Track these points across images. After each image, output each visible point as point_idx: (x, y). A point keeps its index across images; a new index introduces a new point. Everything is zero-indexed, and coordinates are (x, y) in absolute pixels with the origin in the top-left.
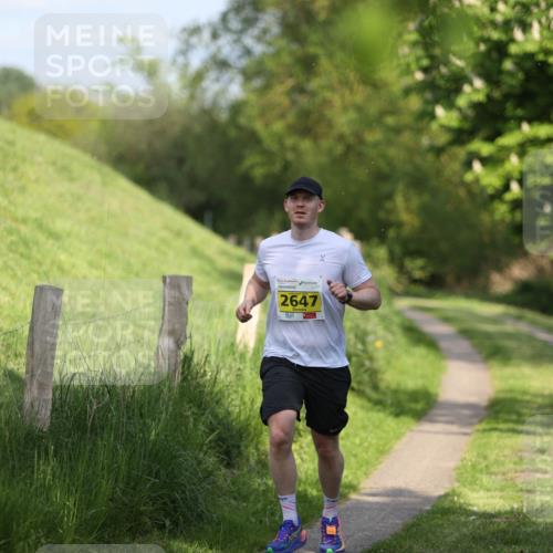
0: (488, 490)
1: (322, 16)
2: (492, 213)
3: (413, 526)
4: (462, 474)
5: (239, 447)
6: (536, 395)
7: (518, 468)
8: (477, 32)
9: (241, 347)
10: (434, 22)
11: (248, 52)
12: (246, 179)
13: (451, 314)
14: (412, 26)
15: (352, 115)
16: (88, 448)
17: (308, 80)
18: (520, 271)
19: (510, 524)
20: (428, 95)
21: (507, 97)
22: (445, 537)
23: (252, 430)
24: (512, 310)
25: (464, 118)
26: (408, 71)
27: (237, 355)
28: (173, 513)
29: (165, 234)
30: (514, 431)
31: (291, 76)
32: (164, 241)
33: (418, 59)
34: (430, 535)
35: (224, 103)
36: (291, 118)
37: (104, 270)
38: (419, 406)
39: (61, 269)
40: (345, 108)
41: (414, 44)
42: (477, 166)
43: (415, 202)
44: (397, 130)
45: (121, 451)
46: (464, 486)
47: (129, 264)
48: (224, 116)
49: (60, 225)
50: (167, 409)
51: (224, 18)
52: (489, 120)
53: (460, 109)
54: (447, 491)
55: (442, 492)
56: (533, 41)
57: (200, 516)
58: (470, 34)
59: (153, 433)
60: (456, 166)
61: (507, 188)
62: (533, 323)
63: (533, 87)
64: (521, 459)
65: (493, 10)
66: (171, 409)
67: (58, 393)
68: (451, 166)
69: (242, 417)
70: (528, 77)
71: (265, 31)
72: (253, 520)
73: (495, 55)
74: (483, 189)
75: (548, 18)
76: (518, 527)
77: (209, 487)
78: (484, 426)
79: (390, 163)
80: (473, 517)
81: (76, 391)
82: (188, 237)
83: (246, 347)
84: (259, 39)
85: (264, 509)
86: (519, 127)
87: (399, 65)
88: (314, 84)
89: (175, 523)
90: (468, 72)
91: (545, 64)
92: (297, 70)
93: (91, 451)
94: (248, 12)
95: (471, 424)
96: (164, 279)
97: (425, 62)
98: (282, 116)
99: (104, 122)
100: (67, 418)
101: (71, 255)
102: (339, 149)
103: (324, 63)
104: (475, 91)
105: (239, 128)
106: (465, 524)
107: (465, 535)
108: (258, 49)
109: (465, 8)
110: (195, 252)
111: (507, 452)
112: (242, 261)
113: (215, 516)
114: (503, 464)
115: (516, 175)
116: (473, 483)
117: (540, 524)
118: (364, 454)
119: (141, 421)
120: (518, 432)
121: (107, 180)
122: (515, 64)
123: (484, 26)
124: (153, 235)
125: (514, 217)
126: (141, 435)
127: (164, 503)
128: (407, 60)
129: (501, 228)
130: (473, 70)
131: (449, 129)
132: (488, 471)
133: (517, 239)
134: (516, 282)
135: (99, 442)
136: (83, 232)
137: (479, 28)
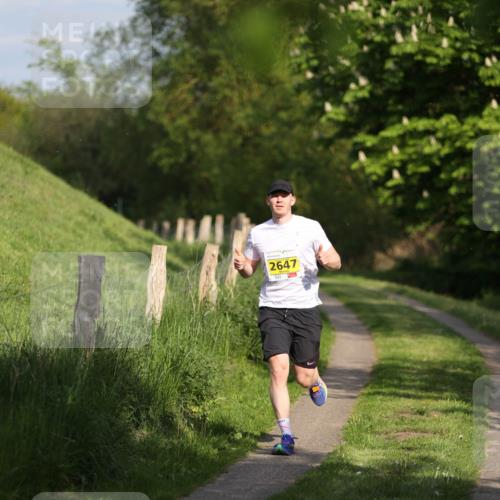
0: (373, 448)
1: (222, 22)
2: (376, 198)
3: (305, 480)
4: (348, 433)
5: (148, 409)
6: (416, 363)
7: (400, 428)
8: (362, 35)
9: (150, 319)
10: (323, 26)
11: (156, 54)
12: (155, 169)
13: (339, 289)
14: (302, 30)
15: (249, 110)
16: (11, 412)
17: (210, 80)
18: (400, 251)
19: (392, 478)
20: (318, 93)
21: (389, 93)
22: (334, 490)
23: (160, 394)
24: (394, 286)
25: (350, 112)
26: (299, 71)
28: (88, 470)
29: (80, 218)
30: (396, 395)
31: (195, 75)
32: (79, 224)
33: (308, 60)
34: (320, 488)
36: (194, 113)
37: (25, 250)
40: (242, 104)
41: (304, 47)
42: (362, 156)
44: (290, 124)
45: (41, 416)
46: (351, 444)
47: (49, 246)
48: (134, 113)
50: (82, 376)
52: (372, 115)
53: (346, 104)
54: (335, 449)
55: (331, 450)
56: (413, 43)
57: (113, 473)
58: (354, 37)
59: (70, 398)
60: (344, 157)
61: (389, 176)
62: (412, 297)
63: (412, 84)
64: (402, 419)
65: (376, 15)
66: (85, 375)
68: (340, 156)
69: (151, 383)
70: (408, 75)
71: (170, 36)
72: (162, 476)
73: (377, 56)
74: (368, 176)
75: (425, 22)
76: (400, 481)
77: (121, 446)
78: (368, 390)
79: (283, 154)
82: (102, 221)
83: (153, 319)
84: (164, 43)
85: (171, 466)
86: (400, 121)
87: (290, 65)
88: (215, 83)
89: (90, 479)
90: (353, 70)
91: (421, 64)
92: (199, 70)
93: (14, 414)
94: (156, 17)
95: (357, 389)
97: (315, 63)
98: (187, 111)
99: (25, 117)
102: (239, 141)
103: (224, 62)
104: (360, 88)
105: (148, 122)
106: (352, 479)
107: (352, 489)
108: (165, 50)
109: (349, 13)
110: (108, 234)
111: (389, 413)
112: (151, 242)
113: (126, 472)
114: (386, 423)
115: (397, 164)
116: (359, 442)
117: (419, 479)
118: (261, 416)
119: (59, 387)
120: (400, 396)
121: (29, 170)
122: (396, 63)
123: (366, 29)
124: (70, 219)
125: (395, 201)
126: (59, 400)
127: (80, 461)
128: (299, 60)
129: (384, 211)
130: (358, 69)
131: (337, 123)
132: (372, 430)
133: (399, 222)
134: (397, 259)
135: (21, 407)
136: (7, 217)
137: (363, 31)
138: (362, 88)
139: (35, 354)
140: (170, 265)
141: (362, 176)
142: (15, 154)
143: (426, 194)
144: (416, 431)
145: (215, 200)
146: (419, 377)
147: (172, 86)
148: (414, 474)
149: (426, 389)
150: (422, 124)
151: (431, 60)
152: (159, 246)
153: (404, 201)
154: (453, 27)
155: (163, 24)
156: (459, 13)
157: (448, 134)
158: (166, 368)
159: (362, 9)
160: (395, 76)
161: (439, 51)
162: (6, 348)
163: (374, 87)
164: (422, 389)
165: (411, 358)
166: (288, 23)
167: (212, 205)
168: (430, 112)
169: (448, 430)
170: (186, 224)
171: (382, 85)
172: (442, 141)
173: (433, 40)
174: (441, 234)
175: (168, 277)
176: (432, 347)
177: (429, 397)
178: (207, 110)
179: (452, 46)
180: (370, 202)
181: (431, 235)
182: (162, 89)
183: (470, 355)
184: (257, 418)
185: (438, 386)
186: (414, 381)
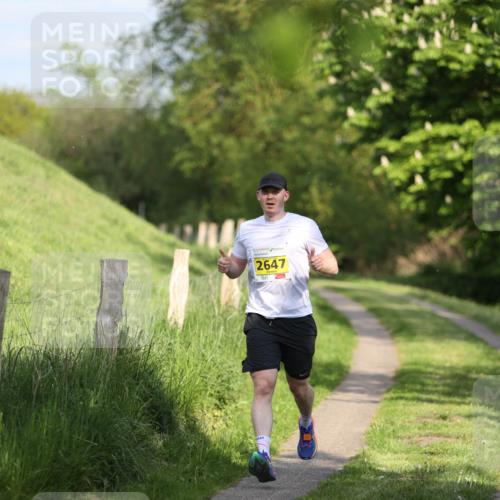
0: (395, 453)
1: (245, 27)
2: (398, 203)
3: (327, 484)
4: (371, 438)
5: (170, 413)
6: (438, 368)
7: (423, 432)
8: (385, 41)
9: (172, 323)
10: (346, 32)
11: (178, 59)
12: (177, 173)
13: (361, 294)
14: (325, 35)
15: (272, 115)
16: (34, 414)
17: (232, 84)
18: (423, 256)
19: (415, 483)
20: (341, 98)
21: (412, 99)
22: (356, 494)
23: (182, 397)
24: (417, 291)
25: (373, 118)
26: (321, 76)
27: (168, 331)
28: (110, 473)
29: (102, 222)
30: (419, 400)
31: (217, 80)
32: (101, 228)
33: (331, 65)
34: (342, 493)
35: (156, 105)
36: (217, 118)
38: (333, 377)
39: (9, 254)
41: (328, 52)
42: (385, 161)
43: (329, 194)
44: (313, 129)
45: (63, 419)
46: (373, 448)
47: (71, 250)
48: (156, 116)
49: (9, 214)
51: (156, 28)
52: (395, 120)
53: (369, 110)
54: (357, 453)
55: (353, 454)
56: (436, 49)
57: (135, 476)
58: (378, 43)
59: (92, 402)
60: (365, 162)
61: (411, 181)
62: (436, 302)
63: (435, 90)
64: (425, 424)
65: (399, 21)
66: (108, 379)
67: (6, 365)
68: (362, 162)
69: (173, 387)
70: (431, 81)
71: (193, 40)
72: (183, 479)
73: (400, 61)
74: (390, 182)
75: (448, 28)
76: (422, 485)
77: (143, 449)
78: (391, 395)
79: (305, 158)
80: (382, 477)
81: (22, 364)
82: (124, 225)
83: (175, 323)
84: (187, 47)
85: (193, 470)
86: (423, 126)
87: (313, 71)
88: (237, 87)
89: (113, 482)
90: (376, 75)
91: (444, 71)
92: (222, 75)
93: (37, 418)
94: (178, 23)
95: (379, 394)
96: (102, 262)
97: (338, 68)
98: (209, 116)
99: (47, 121)
100: (14, 388)
101: (19, 241)
102: (261, 146)
103: (247, 68)
105: (170, 127)
106: (374, 483)
107: (374, 493)
108: (187, 56)
109: (373, 19)
110: (130, 239)
111: (412, 418)
112: (173, 246)
113: (148, 475)
114: (409, 428)
115: (420, 169)
116: (381, 446)
117: (442, 483)
118: (283, 420)
119: (81, 390)
120: (422, 400)
121: (51, 173)
122: (419, 69)
123: (390, 35)
124: (92, 222)
125: (418, 207)
126: (81, 403)
127: (103, 464)
128: (321, 65)
129: (407, 217)
130: (381, 75)
131: (359, 128)
132: (395, 435)
133: (421, 227)
134: (420, 265)
135: (44, 410)
136: (29, 221)
137: (386, 37)
138: (385, 94)
139: (57, 358)
140: (192, 270)
141: (384, 182)
142: (37, 157)
143: (448, 199)
144: (439, 435)
145: (237, 205)
146: (442, 382)
147: (194, 91)
148: (436, 478)
149: (449, 394)
150: (445, 129)
151: (454, 66)
152: (181, 250)
153: (427, 206)
154: (476, 34)
155: (185, 30)
156: (482, 19)
157: (471, 139)
158: (188, 372)
159: (385, 15)
160: (418, 82)
161: (462, 57)
162: (28, 351)
163: (398, 93)
164: (445, 394)
165: (435, 363)
166: (311, 29)
167: (234, 210)
168: (454, 118)
169: (471, 436)
170: (208, 228)
171: (405, 90)
172: (465, 147)
173: (456, 46)
174: (464, 239)
175: (190, 282)
176: (455, 353)
177: (451, 402)
178: (229, 115)
179: (476, 53)
180: (392, 207)
181: (454, 241)
182: (183, 94)
183: (493, 360)
184: (279, 422)
185: (461, 391)
186: (436, 386)
